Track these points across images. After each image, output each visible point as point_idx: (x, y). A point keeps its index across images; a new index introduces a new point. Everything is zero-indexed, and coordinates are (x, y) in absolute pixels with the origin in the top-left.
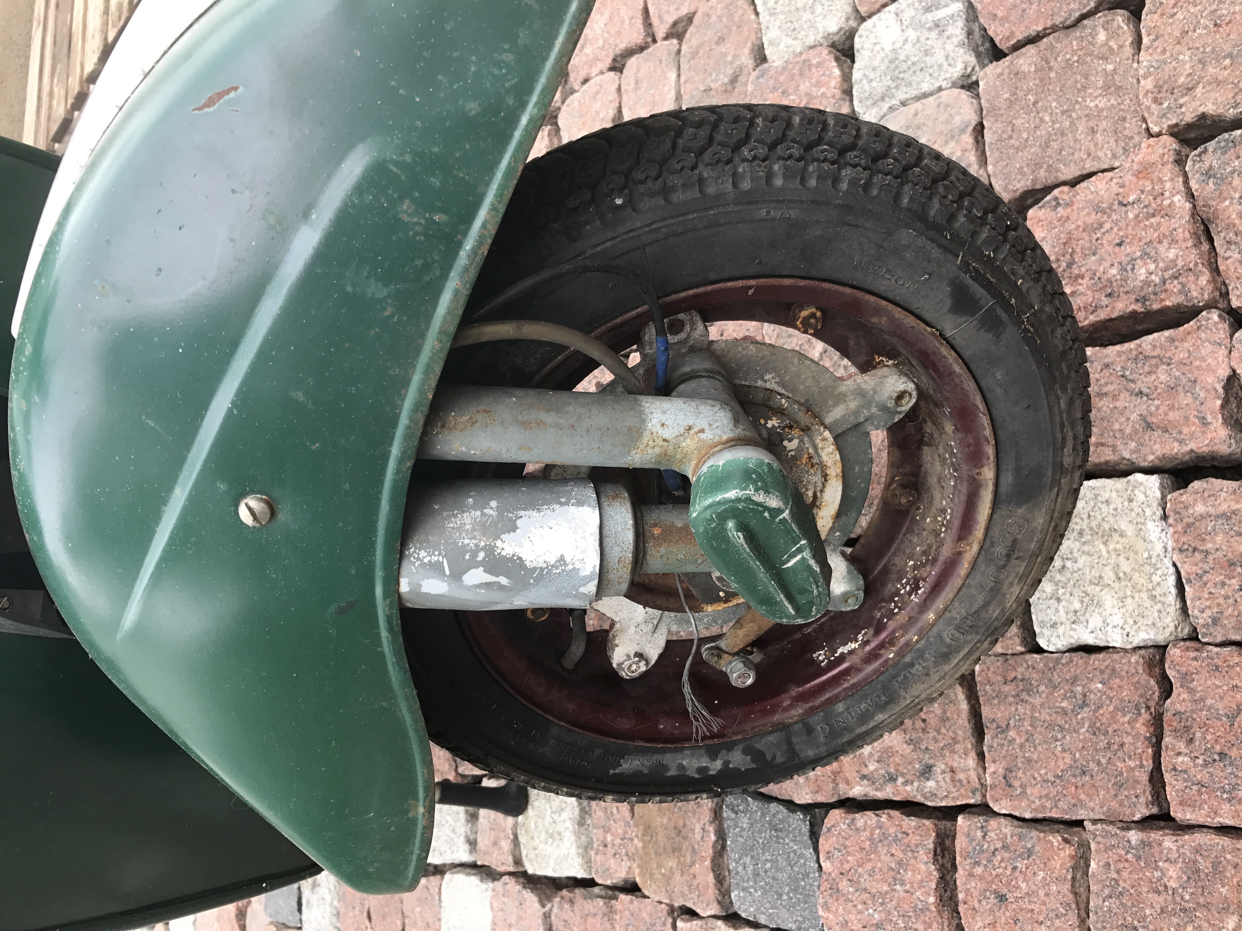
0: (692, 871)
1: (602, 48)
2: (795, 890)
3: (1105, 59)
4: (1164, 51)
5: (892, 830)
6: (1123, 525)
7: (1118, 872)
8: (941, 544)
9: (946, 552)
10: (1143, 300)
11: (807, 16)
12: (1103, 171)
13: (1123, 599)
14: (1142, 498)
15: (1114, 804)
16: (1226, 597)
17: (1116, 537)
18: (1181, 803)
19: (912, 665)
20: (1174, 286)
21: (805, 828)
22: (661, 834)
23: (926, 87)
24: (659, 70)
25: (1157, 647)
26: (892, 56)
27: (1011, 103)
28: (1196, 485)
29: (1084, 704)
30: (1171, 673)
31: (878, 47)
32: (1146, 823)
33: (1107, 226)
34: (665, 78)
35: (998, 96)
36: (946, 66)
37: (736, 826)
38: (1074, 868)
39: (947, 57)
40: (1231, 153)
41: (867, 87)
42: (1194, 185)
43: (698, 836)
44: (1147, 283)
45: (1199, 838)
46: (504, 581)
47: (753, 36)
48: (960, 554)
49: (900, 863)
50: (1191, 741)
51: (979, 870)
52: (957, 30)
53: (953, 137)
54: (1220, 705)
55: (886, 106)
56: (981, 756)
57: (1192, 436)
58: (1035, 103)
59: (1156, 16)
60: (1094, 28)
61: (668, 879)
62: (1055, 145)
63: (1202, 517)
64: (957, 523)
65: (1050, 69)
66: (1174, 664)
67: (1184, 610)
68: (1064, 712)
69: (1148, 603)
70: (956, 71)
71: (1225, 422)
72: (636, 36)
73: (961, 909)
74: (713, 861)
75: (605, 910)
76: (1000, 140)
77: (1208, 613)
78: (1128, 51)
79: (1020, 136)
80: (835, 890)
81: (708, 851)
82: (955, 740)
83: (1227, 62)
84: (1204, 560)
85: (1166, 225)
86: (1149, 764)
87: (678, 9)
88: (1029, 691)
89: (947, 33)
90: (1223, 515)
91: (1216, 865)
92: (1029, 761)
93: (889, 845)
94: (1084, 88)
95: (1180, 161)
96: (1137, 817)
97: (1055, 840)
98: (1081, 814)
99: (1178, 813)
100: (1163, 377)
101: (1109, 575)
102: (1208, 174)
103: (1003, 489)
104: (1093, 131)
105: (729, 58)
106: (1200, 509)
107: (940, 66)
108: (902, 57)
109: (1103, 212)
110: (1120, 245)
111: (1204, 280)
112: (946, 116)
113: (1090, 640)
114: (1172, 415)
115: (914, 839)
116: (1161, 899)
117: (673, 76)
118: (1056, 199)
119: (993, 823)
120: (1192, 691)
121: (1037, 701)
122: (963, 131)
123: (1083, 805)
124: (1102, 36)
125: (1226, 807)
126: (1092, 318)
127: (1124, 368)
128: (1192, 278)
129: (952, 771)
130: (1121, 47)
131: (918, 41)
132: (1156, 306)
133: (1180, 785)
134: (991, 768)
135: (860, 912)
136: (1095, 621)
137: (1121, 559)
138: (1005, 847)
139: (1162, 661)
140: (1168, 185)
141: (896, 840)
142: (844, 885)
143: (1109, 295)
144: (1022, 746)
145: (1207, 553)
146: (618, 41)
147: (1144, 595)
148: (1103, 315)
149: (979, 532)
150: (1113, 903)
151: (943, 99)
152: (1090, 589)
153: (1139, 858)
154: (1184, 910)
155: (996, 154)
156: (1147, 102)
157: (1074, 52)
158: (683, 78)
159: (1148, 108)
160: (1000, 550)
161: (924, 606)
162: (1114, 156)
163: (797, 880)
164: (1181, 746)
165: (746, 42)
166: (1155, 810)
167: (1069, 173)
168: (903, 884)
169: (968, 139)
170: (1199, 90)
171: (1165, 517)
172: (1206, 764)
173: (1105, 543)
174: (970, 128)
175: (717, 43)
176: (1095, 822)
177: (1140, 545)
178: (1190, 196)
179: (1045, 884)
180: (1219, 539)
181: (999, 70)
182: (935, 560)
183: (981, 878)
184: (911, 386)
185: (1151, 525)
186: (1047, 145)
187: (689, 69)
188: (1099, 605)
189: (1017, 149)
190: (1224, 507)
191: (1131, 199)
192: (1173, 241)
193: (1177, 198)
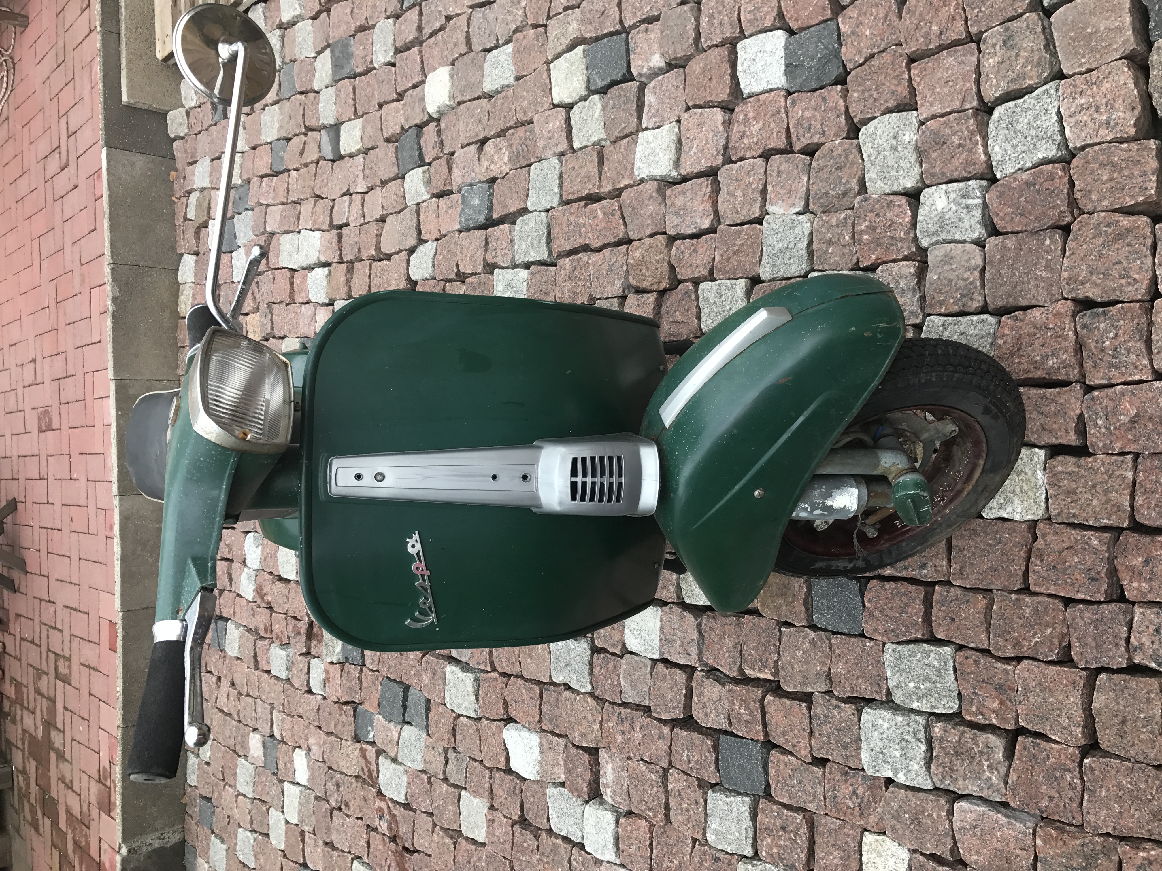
0: (792, 605)
1: (756, 143)
2: (849, 615)
3: (1048, 253)
4: (1075, 262)
5: (903, 590)
6: (1027, 470)
7: (1005, 610)
8: (956, 484)
9: (958, 487)
10: (1049, 374)
11: (893, 173)
12: (1040, 306)
13: (1022, 501)
14: (1036, 459)
15: (1007, 583)
16: (1065, 505)
17: (1023, 474)
18: (1035, 584)
19: (936, 529)
20: (1063, 371)
21: (857, 588)
22: (774, 588)
23: (957, 237)
24: (796, 172)
25: (1033, 520)
26: (941, 215)
27: (1001, 262)
28: (1060, 458)
29: (1000, 543)
30: (1038, 533)
31: (934, 207)
32: (1019, 592)
33: (1038, 335)
34: (800, 178)
35: (994, 256)
36: (969, 231)
37: (818, 585)
38: (987, 608)
39: (971, 226)
40: (1096, 320)
41: (925, 226)
42: (1078, 329)
43: (797, 589)
44: (1052, 367)
45: (1040, 598)
46: (826, 513)
47: (859, 172)
48: (963, 489)
49: (906, 605)
50: (1042, 561)
51: (944, 608)
52: (977, 213)
53: (969, 270)
54: (1056, 547)
55: (934, 239)
56: (949, 561)
57: (1061, 436)
58: (1012, 265)
59: (1074, 243)
60: (1045, 237)
61: (778, 608)
62: (1019, 288)
63: (1060, 472)
64: (965, 477)
65: (1021, 250)
66: (1040, 530)
67: (1047, 508)
68: (990, 545)
69: (1033, 504)
70: (975, 235)
71: (1076, 433)
72: (781, 144)
73: (933, 624)
74: (804, 600)
75: (737, 622)
76: (993, 278)
77: (1057, 511)
78: (1059, 252)
79: (1002, 279)
80: (871, 615)
81: (802, 596)
82: (938, 553)
83: (1101, 276)
84: (1058, 489)
85: (1064, 344)
86: (1023, 568)
87: (811, 137)
88: (976, 534)
89: (972, 213)
90: (1069, 472)
91: (1045, 609)
92: (972, 564)
93: (901, 597)
94: (1036, 264)
95: (1074, 316)
96: (1016, 588)
97: (980, 597)
98: (992, 587)
99: (1032, 588)
100: (1053, 409)
101: (1018, 490)
102: (1085, 326)
103: (986, 468)
104: (1037, 286)
105: (844, 181)
106: (1060, 469)
107: (967, 230)
108: (947, 217)
109: (1037, 328)
110: (1043, 346)
111: (1076, 372)
112: (967, 258)
113: (1006, 516)
114: (1055, 426)
115: (914, 595)
116: (1022, 621)
117: (806, 179)
118: (1016, 316)
119: (952, 589)
120: (1045, 541)
121: (979, 539)
122: (975, 269)
123: (993, 583)
124: (1048, 242)
125: (1052, 587)
126: (1026, 376)
127: (1036, 401)
128: (1071, 369)
129: (935, 566)
130: (1056, 249)
131: (956, 211)
132: (1054, 378)
133: (1035, 577)
134: (954, 566)
135: (883, 625)
136: (1009, 509)
137: (1024, 484)
138: (957, 599)
139: (1035, 527)
140: (1067, 326)
141: (904, 595)
142: (876, 613)
143: (1035, 368)
144: (969, 558)
145: (1060, 487)
146: (768, 143)
147: (1032, 501)
148: (1030, 375)
149: (973, 482)
150: (1001, 622)
151: (966, 248)
152: (1009, 495)
153: (1014, 605)
154: (1030, 625)
155: (990, 285)
156: (1064, 283)
157: (1034, 245)
158: (811, 182)
159: (1064, 286)
160: (980, 488)
161: (946, 506)
162: (1045, 301)
163: (851, 611)
164: (1038, 562)
165: (855, 175)
166: (1023, 586)
167: (1024, 303)
168: (906, 613)
169: (977, 274)
170: (1087, 285)
171: (1045, 469)
172: (1047, 570)
173: (1018, 476)
174: (979, 269)
175: (837, 169)
176: (997, 590)
177: (1033, 480)
178: (1076, 332)
179: (973, 614)
180: (1066, 482)
181: (996, 242)
182: (952, 490)
183: (944, 611)
184: (957, 428)
185: (1039, 472)
186: (1015, 287)
187: (816, 177)
188: (1012, 502)
189: (1001, 285)
190: (1069, 469)
191: (1051, 326)
192: (1066, 351)
193: (1070, 333)
